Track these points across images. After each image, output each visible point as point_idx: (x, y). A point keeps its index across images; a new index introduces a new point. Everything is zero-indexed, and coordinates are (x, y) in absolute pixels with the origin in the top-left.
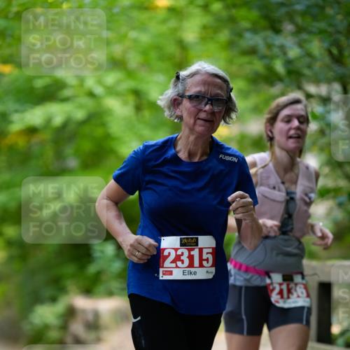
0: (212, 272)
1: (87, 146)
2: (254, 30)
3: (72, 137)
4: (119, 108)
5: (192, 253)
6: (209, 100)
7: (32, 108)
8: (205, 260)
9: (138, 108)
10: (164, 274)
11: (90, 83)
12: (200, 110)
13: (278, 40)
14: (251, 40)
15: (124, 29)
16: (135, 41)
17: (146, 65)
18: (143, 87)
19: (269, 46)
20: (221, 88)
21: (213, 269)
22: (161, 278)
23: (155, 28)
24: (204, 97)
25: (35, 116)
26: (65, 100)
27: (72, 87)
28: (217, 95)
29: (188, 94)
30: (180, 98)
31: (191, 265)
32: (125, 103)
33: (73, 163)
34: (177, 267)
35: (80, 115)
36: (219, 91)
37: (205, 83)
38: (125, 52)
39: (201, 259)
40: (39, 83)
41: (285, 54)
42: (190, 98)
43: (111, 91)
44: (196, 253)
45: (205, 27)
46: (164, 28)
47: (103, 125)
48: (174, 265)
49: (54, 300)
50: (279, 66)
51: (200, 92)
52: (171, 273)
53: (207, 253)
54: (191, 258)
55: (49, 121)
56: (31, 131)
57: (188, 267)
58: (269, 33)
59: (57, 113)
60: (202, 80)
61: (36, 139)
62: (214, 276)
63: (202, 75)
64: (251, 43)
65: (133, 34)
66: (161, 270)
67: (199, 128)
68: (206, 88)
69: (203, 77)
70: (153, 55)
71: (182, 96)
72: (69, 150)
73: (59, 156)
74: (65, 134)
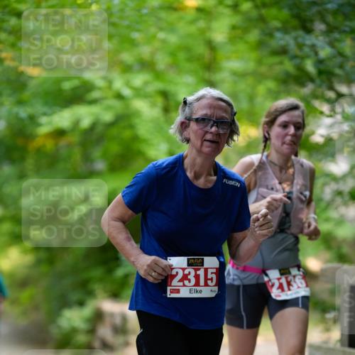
0: (215, 291)
1: (115, 148)
2: (285, 30)
3: (100, 139)
4: (147, 110)
5: (198, 272)
6: (215, 122)
7: (60, 111)
8: (209, 279)
9: (166, 110)
10: (171, 292)
11: (118, 84)
12: (206, 132)
13: (309, 40)
14: (281, 39)
15: (153, 30)
16: (164, 41)
17: (174, 66)
18: (171, 88)
19: (300, 46)
20: (225, 111)
21: (216, 289)
22: (168, 296)
23: (183, 28)
24: (210, 120)
25: (63, 118)
26: (93, 102)
27: (100, 89)
28: (222, 118)
29: (195, 117)
30: (187, 121)
31: (197, 284)
32: (153, 105)
33: (100, 165)
34: (184, 285)
35: (108, 117)
36: (224, 115)
37: (211, 106)
38: (153, 54)
39: (206, 279)
40: (67, 86)
41: (316, 54)
42: (197, 120)
43: (139, 93)
44: (201, 273)
45: (234, 28)
46: (193, 29)
47: (132, 127)
48: (181, 284)
49: (81, 304)
50: (310, 67)
51: (206, 115)
52: (178, 291)
53: (212, 273)
54: (197, 277)
55: (77, 123)
56: (59, 133)
57: (194, 286)
58: (301, 33)
59: (85, 115)
60: (209, 104)
61: (63, 142)
62: (216, 295)
63: (208, 99)
64: (282, 43)
65: (161, 35)
66: (169, 288)
67: (206, 149)
68: (212, 111)
69: (209, 101)
70: (182, 56)
71: (189, 119)
72: (97, 153)
73: (87, 158)
74: (92, 136)
